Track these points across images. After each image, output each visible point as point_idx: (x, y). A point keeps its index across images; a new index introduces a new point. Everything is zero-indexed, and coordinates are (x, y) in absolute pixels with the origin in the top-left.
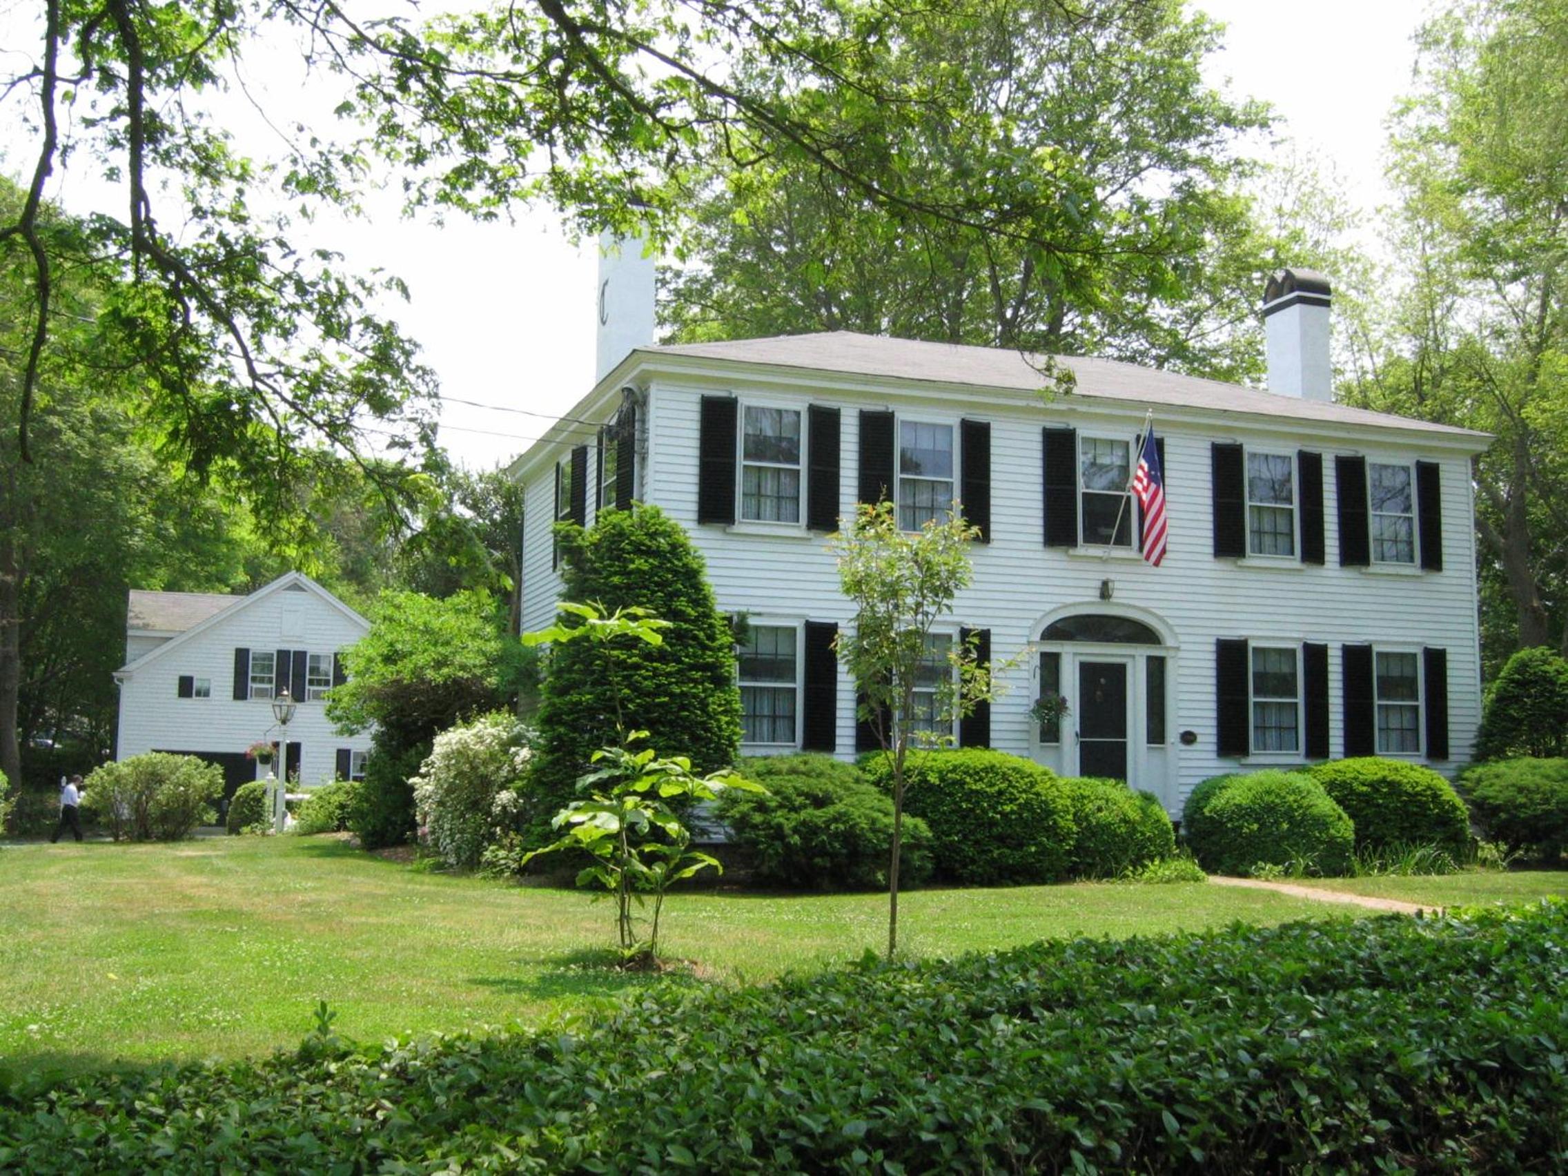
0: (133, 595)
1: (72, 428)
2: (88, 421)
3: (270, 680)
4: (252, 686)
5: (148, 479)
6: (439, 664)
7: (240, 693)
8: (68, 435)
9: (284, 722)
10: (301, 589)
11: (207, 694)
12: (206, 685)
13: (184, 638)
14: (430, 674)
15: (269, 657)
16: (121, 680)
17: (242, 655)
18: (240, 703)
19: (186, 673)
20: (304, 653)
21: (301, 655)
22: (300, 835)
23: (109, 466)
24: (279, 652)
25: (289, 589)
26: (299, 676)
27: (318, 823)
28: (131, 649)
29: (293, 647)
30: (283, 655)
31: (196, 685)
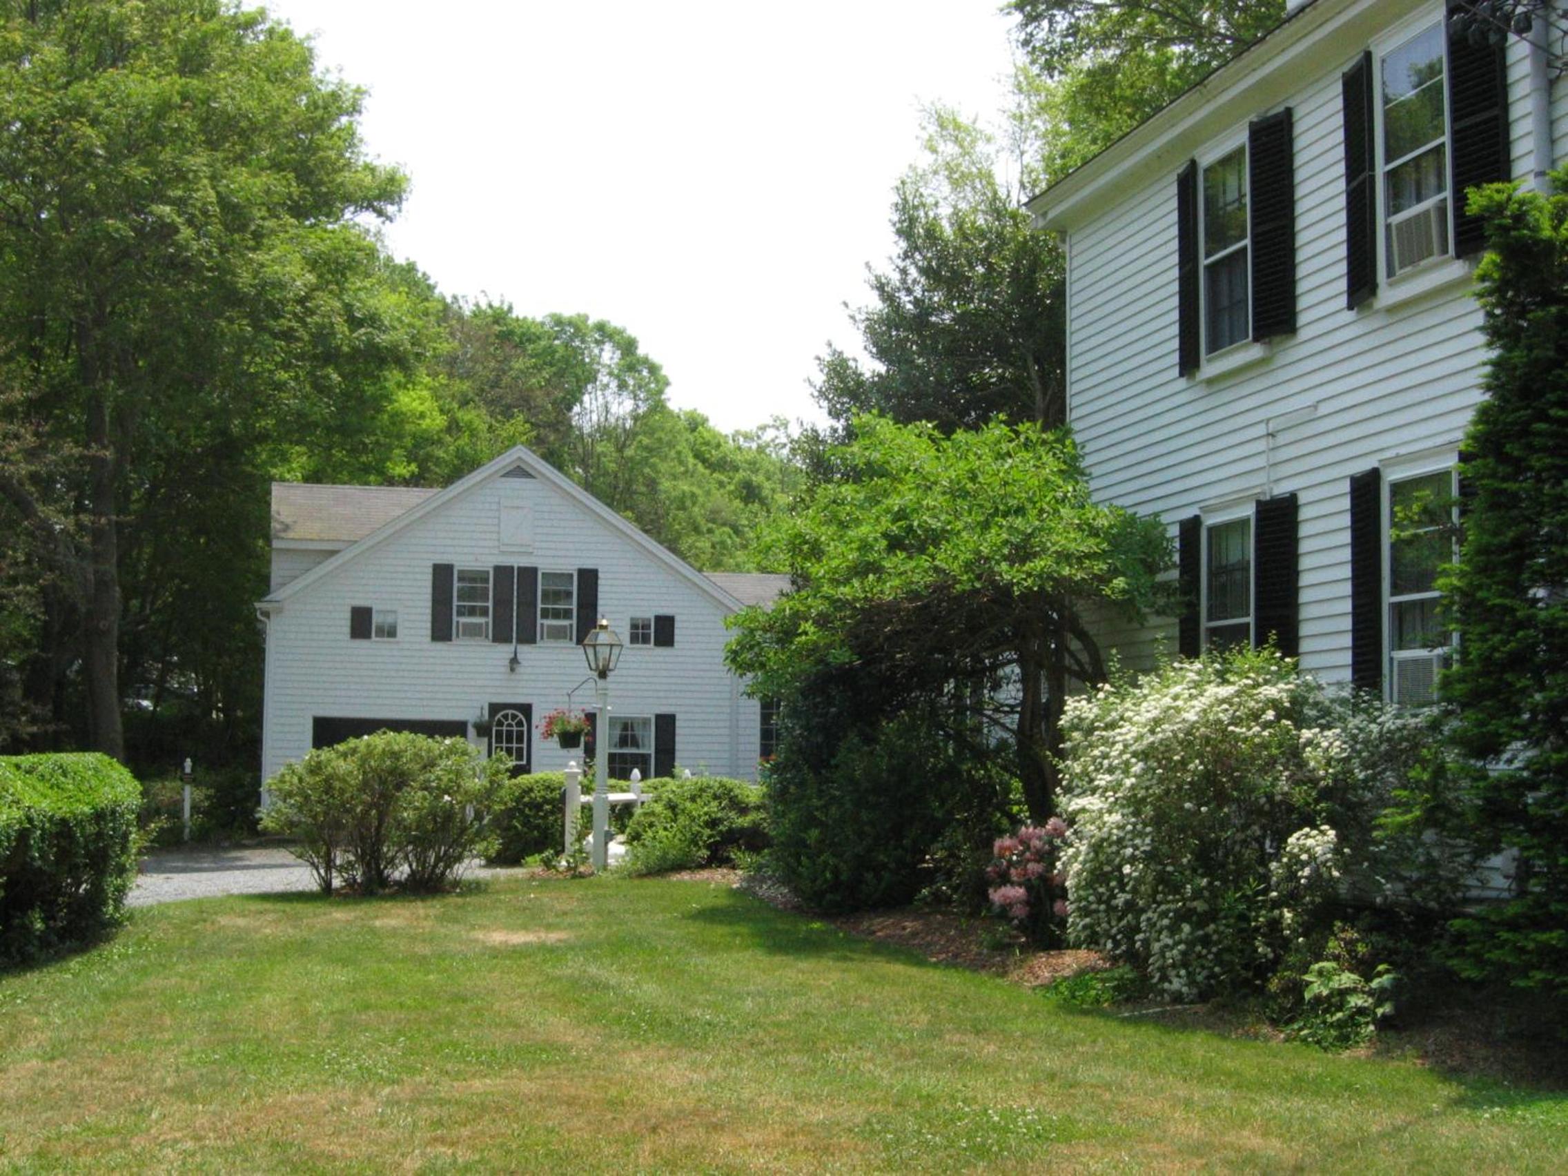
0: (276, 489)
1: (190, 222)
2: (215, 209)
3: (484, 612)
4: (459, 621)
5: (301, 301)
6: (1022, 552)
7: (441, 631)
8: (186, 232)
9: (603, 674)
10: (528, 475)
11: (391, 632)
12: (390, 619)
13: (356, 550)
14: (1006, 572)
15: (481, 577)
16: (267, 614)
17: (442, 573)
18: (440, 646)
19: (362, 602)
20: (534, 571)
21: (529, 574)
22: (641, 876)
23: (244, 280)
24: (498, 569)
25: (507, 475)
26: (528, 604)
27: (672, 854)
28: (278, 569)
29: (517, 562)
30: (503, 572)
31: (376, 619)
